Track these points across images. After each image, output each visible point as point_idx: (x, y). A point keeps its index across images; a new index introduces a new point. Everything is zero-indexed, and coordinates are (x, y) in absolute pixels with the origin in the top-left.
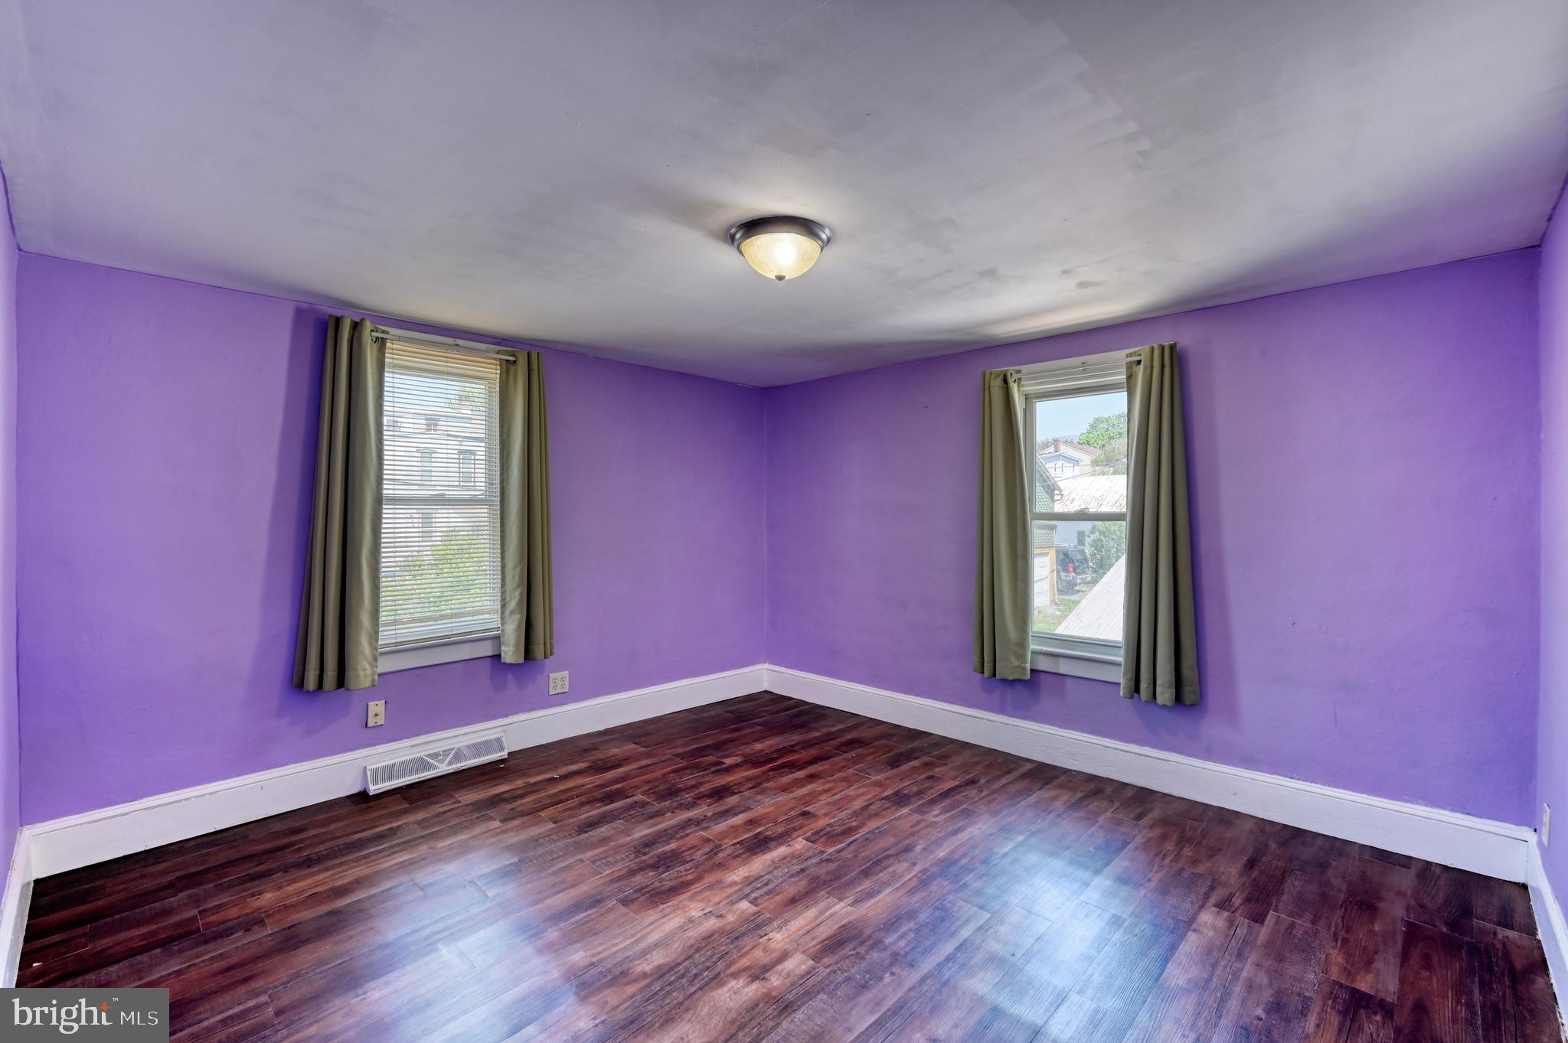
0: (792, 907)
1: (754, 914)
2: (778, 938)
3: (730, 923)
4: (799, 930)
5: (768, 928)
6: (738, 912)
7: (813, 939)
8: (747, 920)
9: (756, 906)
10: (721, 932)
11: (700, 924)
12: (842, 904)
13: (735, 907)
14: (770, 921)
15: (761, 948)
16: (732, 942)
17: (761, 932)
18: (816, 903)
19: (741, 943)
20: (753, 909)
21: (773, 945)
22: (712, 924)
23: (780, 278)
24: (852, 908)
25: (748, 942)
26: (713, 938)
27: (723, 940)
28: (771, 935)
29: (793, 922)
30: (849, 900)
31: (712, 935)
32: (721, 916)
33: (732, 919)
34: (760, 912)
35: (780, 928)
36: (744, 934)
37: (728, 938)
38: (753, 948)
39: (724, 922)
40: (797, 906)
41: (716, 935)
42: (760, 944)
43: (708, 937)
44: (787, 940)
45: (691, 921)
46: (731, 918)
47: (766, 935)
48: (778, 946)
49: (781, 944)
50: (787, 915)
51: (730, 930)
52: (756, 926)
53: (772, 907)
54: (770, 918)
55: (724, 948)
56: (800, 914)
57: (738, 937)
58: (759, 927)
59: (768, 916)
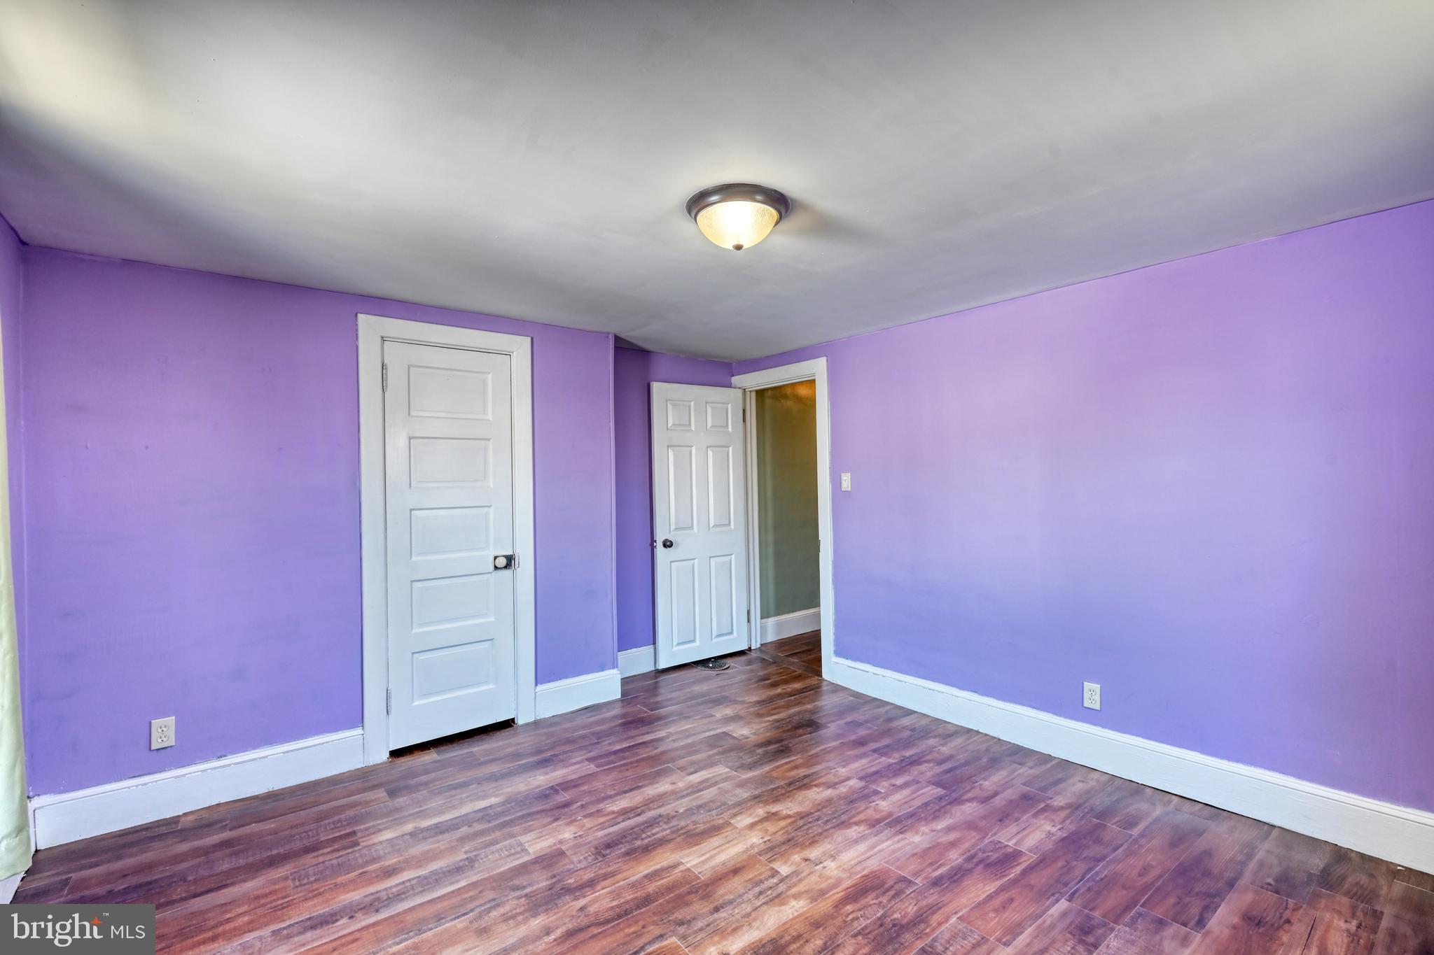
0: (737, 866)
1: (774, 860)
2: (755, 839)
3: (797, 853)
4: (737, 844)
5: (763, 847)
6: (790, 862)
7: (726, 837)
8: (782, 855)
9: (773, 869)
10: (804, 846)
11: (824, 854)
12: (688, 865)
13: (793, 868)
14: (760, 853)
15: (769, 833)
16: (793, 838)
17: (770, 844)
18: (713, 868)
19: (785, 837)
20: (776, 865)
21: (760, 834)
22: (814, 853)
23: (739, 247)
24: (682, 860)
25: (780, 837)
26: (810, 841)
27: (801, 840)
28: (761, 841)
29: (740, 851)
30: (681, 868)
31: (810, 844)
32: (806, 860)
33: (796, 856)
34: (769, 862)
35: (752, 846)
36: (784, 843)
37: (797, 841)
38: (776, 832)
39: (801, 854)
40: (733, 866)
41: (807, 843)
42: (771, 835)
43: (813, 842)
44: (747, 837)
45: (833, 857)
46: (796, 858)
47: (765, 842)
48: (756, 833)
49: (753, 834)
50: (745, 857)
51: (797, 847)
52: (774, 850)
53: (757, 866)
54: (760, 855)
55: (799, 834)
56: (732, 858)
57: (789, 841)
58: (771, 849)
59: (761, 858)
